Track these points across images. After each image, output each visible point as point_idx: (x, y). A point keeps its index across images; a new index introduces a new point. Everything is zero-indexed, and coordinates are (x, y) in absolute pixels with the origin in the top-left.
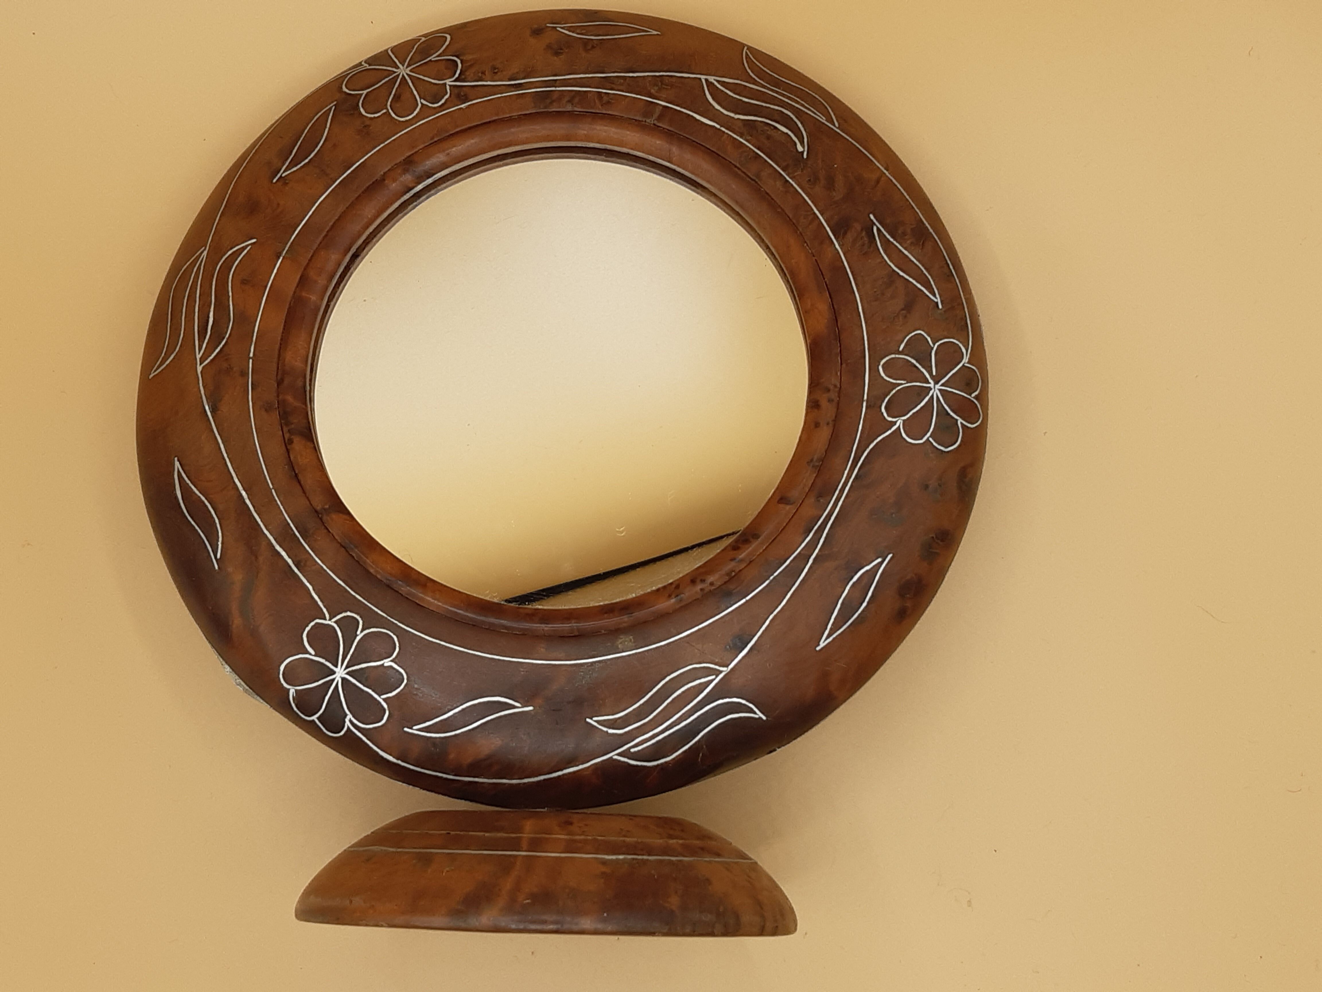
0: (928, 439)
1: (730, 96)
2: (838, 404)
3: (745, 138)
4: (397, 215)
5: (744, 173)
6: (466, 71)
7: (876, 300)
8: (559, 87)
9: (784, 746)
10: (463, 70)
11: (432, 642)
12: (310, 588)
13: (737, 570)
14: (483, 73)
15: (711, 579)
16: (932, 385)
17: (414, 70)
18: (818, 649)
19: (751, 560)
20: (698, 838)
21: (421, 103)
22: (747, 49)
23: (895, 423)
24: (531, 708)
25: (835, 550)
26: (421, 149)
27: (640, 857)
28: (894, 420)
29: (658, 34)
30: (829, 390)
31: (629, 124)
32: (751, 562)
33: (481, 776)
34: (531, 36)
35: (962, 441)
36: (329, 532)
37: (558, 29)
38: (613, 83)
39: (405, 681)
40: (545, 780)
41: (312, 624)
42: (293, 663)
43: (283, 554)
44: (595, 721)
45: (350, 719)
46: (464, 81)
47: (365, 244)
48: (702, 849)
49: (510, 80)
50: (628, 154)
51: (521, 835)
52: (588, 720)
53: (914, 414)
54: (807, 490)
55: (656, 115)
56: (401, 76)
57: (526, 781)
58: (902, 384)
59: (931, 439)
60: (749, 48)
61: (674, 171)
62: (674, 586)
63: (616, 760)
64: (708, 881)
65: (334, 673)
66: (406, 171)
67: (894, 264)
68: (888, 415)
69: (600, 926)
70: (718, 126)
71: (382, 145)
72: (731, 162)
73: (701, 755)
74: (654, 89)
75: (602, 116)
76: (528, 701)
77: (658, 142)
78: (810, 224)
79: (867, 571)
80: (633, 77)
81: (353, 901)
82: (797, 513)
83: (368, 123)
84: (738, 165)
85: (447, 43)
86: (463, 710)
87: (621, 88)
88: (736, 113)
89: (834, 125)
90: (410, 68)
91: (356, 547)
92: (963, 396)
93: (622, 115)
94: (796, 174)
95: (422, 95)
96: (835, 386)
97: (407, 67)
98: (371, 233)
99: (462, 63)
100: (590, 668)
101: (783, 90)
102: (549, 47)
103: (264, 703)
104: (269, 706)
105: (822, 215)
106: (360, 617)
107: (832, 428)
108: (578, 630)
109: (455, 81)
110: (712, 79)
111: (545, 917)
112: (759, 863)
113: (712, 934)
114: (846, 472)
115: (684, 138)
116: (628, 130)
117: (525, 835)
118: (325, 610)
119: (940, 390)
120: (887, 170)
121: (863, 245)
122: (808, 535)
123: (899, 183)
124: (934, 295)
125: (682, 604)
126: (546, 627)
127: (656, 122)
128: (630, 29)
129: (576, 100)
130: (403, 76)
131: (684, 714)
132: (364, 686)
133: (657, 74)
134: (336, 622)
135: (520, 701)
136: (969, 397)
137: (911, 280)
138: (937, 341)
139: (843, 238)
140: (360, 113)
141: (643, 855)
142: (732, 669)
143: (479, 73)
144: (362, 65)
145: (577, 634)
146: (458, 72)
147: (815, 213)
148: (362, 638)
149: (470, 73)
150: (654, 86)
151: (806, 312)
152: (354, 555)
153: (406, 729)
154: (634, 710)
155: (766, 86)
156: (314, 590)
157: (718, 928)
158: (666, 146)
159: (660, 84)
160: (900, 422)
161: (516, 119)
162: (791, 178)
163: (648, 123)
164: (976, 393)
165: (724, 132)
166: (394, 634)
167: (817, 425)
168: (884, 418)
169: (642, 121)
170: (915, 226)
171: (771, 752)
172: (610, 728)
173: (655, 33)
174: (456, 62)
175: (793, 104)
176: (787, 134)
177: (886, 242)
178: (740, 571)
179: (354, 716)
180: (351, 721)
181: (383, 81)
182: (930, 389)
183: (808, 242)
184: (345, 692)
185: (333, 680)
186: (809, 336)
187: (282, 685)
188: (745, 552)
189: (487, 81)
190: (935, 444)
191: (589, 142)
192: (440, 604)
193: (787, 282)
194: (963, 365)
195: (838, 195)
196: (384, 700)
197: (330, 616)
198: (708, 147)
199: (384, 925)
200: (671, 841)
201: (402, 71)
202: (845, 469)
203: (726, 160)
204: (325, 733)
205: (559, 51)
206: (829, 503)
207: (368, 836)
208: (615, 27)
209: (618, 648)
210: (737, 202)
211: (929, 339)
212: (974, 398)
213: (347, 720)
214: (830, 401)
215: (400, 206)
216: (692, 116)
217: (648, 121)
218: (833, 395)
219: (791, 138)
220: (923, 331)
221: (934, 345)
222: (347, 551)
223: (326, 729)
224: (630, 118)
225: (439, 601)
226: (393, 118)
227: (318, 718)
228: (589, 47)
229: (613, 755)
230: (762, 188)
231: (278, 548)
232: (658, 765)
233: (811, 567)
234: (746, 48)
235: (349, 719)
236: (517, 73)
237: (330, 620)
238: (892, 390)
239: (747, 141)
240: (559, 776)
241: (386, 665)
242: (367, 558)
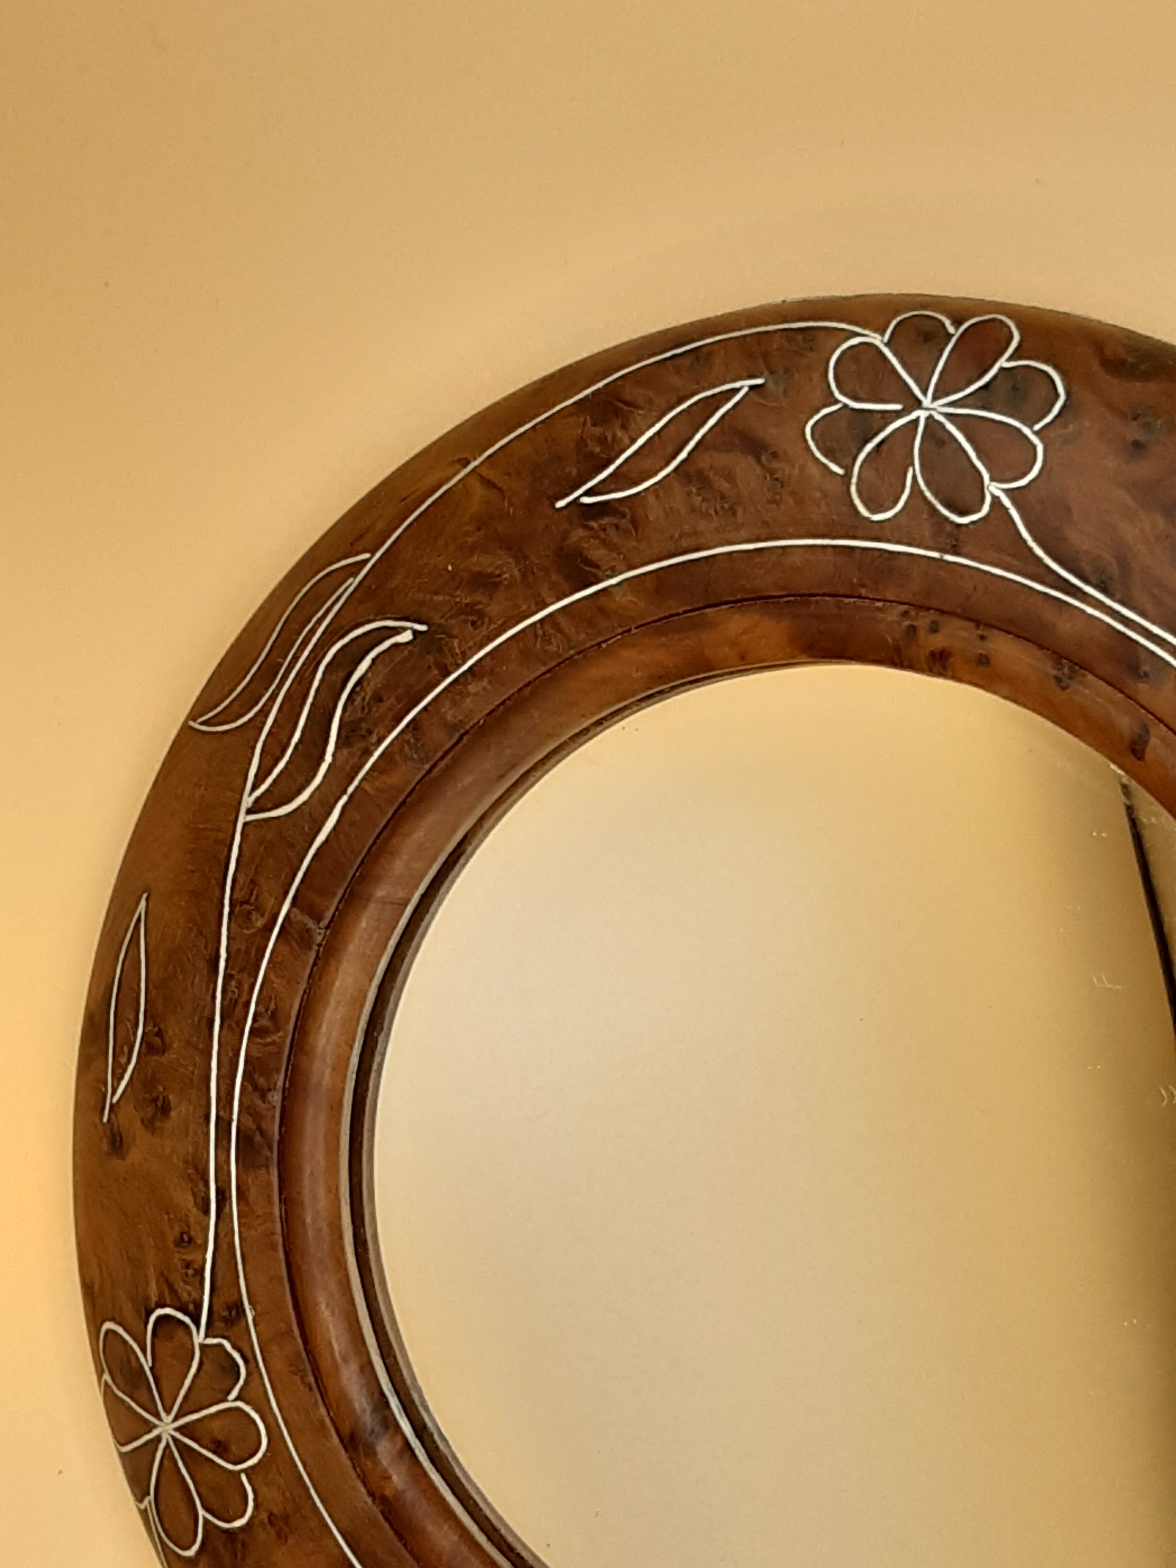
0: (1037, 433)
1: (286, 767)
2: (942, 612)
3: (373, 744)
4: (457, 1478)
5: (442, 758)
6: (179, 1299)
7: (734, 514)
8: (231, 1113)
10: (178, 1305)
14: (188, 1265)
16: (922, 414)
17: (168, 1404)
21: (236, 1399)
22: (194, 720)
23: (996, 500)
26: (329, 1414)
28: (988, 500)
29: (147, 899)
30: (913, 629)
31: (320, 980)
34: (123, 1159)
35: (1046, 362)
37: (115, 1099)
38: (236, 1001)
46: (199, 1307)
47: (510, 1554)
49: (207, 1212)
50: (381, 987)
53: (979, 457)
54: (1120, 695)
55: (311, 924)
56: (177, 1435)
58: (914, 477)
59: (1037, 427)
60: (193, 715)
61: (424, 896)
66: (371, 1452)
67: (661, 469)
68: (978, 510)
70: (344, 799)
71: (313, 1492)
72: (421, 780)
74: (257, 920)
75: (299, 1033)
77: (364, 924)
78: (561, 631)
80: (227, 961)
82: (1168, 720)
83: (264, 1516)
84: (427, 767)
85: (120, 1330)
87: (246, 987)
88: (321, 758)
89: (366, 561)
90: (163, 1414)
92: (953, 350)
93: (301, 992)
94: (457, 650)
95: (220, 1396)
96: (905, 614)
97: (160, 1419)
98: (490, 1539)
99: (163, 1306)
101: (285, 658)
102: (149, 1124)
105: (546, 606)
107: (995, 631)
109: (198, 1326)
110: (248, 801)
114: (1090, 610)
115: (360, 870)
116: (333, 983)
119: (935, 398)
120: (468, 463)
121: (617, 527)
123: (496, 441)
124: (737, 390)
127: (325, 922)
128: (130, 953)
129: (262, 1081)
130: (177, 1429)
133: (226, 910)
136: (954, 340)
137: (698, 437)
138: (832, 394)
139: (598, 567)
140: (242, 1529)
143: (187, 1275)
144: (146, 1510)
146: (180, 1315)
147: (542, 621)
149: (185, 1292)
150: (250, 919)
151: (743, 658)
155: (274, 691)
158: (372, 908)
159: (247, 907)
160: (994, 489)
161: (286, 1211)
162: (464, 662)
163: (323, 939)
164: (947, 323)
165: (357, 788)
167: (984, 660)
168: (981, 519)
169: (318, 951)
170: (588, 418)
173: (143, 904)
174: (160, 1319)
175: (314, 640)
176: (374, 660)
177: (618, 480)
181: (184, 1471)
182: (930, 418)
183: (600, 639)
186: (794, 657)
189: (204, 1261)
190: (1048, 419)
191: (348, 1065)
193: (674, 690)
194: (887, 344)
195: (510, 570)
198: (384, 822)
201: (167, 1431)
202: (1083, 612)
203: (414, 789)
205: (160, 1104)
206: (1153, 653)
208: (123, 985)
210: (502, 777)
211: (826, 411)
212: (957, 328)
214: (934, 629)
215: (438, 1470)
216: (319, 849)
217: (319, 939)
218: (923, 621)
219: (383, 652)
220: (806, 422)
221: (837, 402)
224: (310, 977)
226: (260, 1461)
228: (157, 1041)
230: (479, 722)
234: (191, 723)
236: (194, 1195)
238: (925, 498)
239: (380, 741)
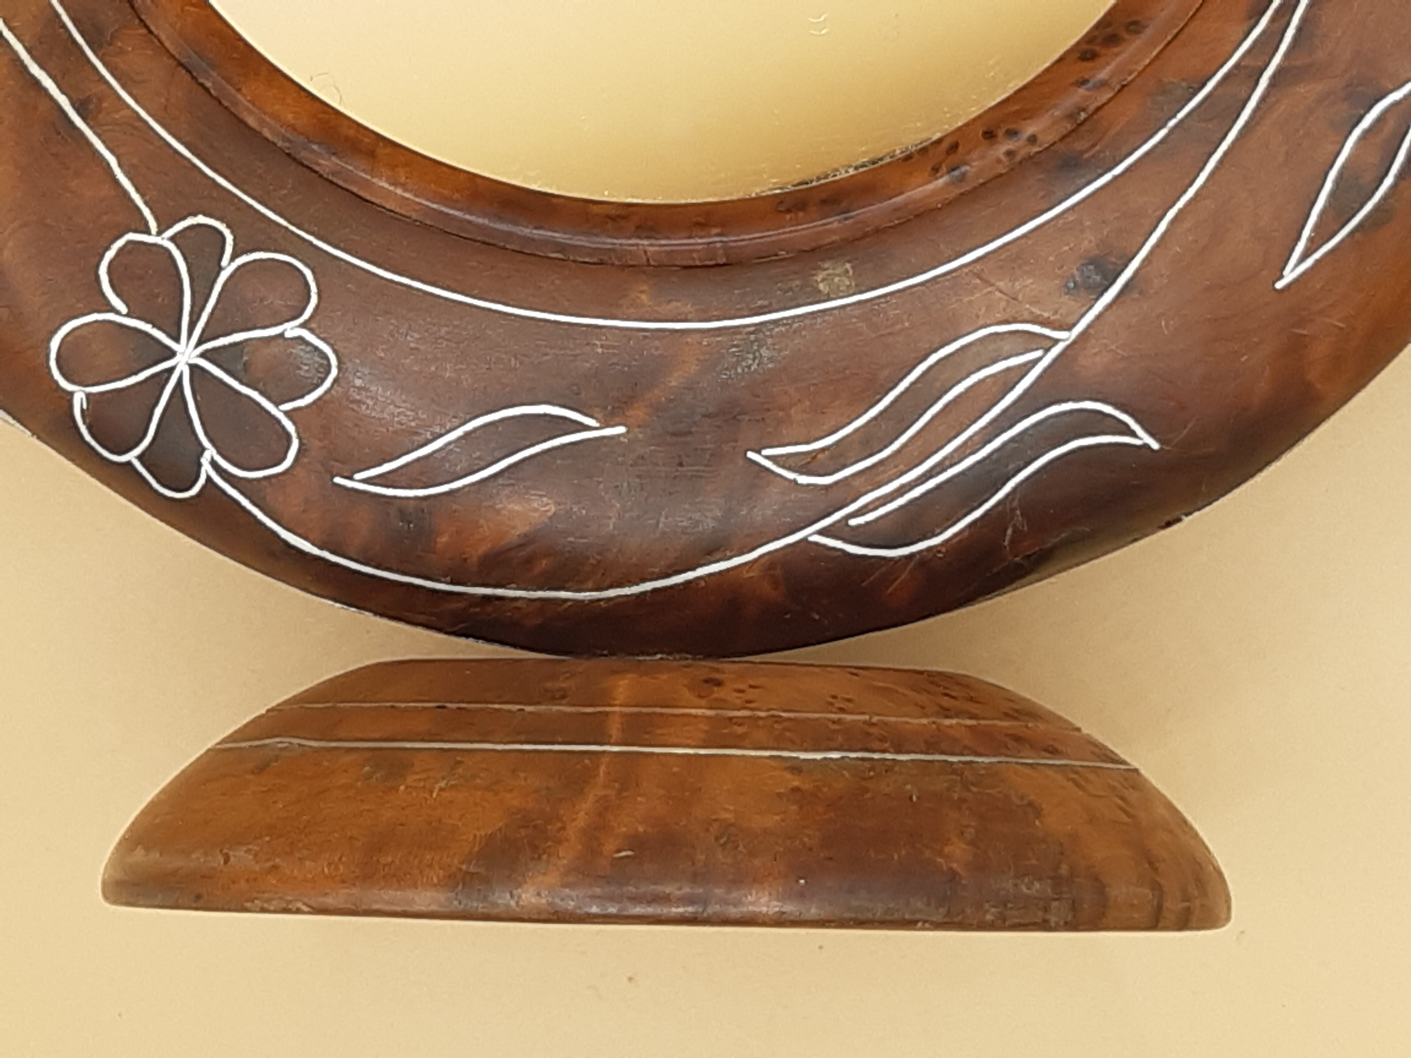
9: (1199, 509)
11: (392, 281)
12: (112, 161)
13: (1092, 108)
15: (1030, 129)
18: (1279, 285)
19: (1125, 83)
20: (1007, 716)
24: (621, 430)
25: (1321, 55)
27: (876, 756)
32: (1123, 86)
33: (509, 584)
36: (151, 32)
39: (334, 372)
40: (655, 590)
41: (120, 243)
42: (78, 333)
43: (48, 83)
44: (767, 457)
45: (212, 458)
48: (1018, 739)
51: (608, 709)
52: (751, 455)
57: (612, 593)
62: (945, 145)
63: (816, 544)
64: (1035, 809)
65: (172, 354)
69: (790, 908)
73: (1009, 532)
76: (613, 414)
79: (1396, 104)
81: (232, 859)
86: (467, 435)
91: (213, 66)
100: (752, 337)
103: (18, 425)
104: (29, 433)
106: (228, 226)
108: (726, 249)
111: (668, 889)
112: (1143, 771)
113: (1044, 926)
117: (617, 709)
118: (146, 212)
122: (1257, 23)
125: (966, 188)
126: (651, 245)
131: (970, 438)
132: (242, 383)
134: (172, 239)
135: (596, 415)
141: (884, 751)
142: (1084, 335)
145: (722, 260)
148: (232, 276)
152: (208, 84)
153: (338, 480)
154: (857, 431)
156: (120, 165)
157: (1058, 910)
166: (307, 265)
171: (1169, 524)
172: (801, 473)
178: (1099, 109)
179: (219, 453)
180: (214, 464)
184: (199, 398)
185: (171, 370)
187: (56, 383)
188: (1108, 64)
192: (407, 195)
196: (287, 413)
197: (159, 225)
199: (305, 908)
200: (947, 722)
204: (156, 492)
207: (261, 716)
209: (820, 291)
213: (205, 460)
222: (194, 78)
223: (159, 481)
225: (404, 187)
227: (140, 458)
229: (810, 533)
231: (35, 69)
232: (911, 556)
233: (1263, 99)
235: (209, 459)
237: (159, 233)
240: (688, 583)
241: (288, 335)
242: (239, 90)
